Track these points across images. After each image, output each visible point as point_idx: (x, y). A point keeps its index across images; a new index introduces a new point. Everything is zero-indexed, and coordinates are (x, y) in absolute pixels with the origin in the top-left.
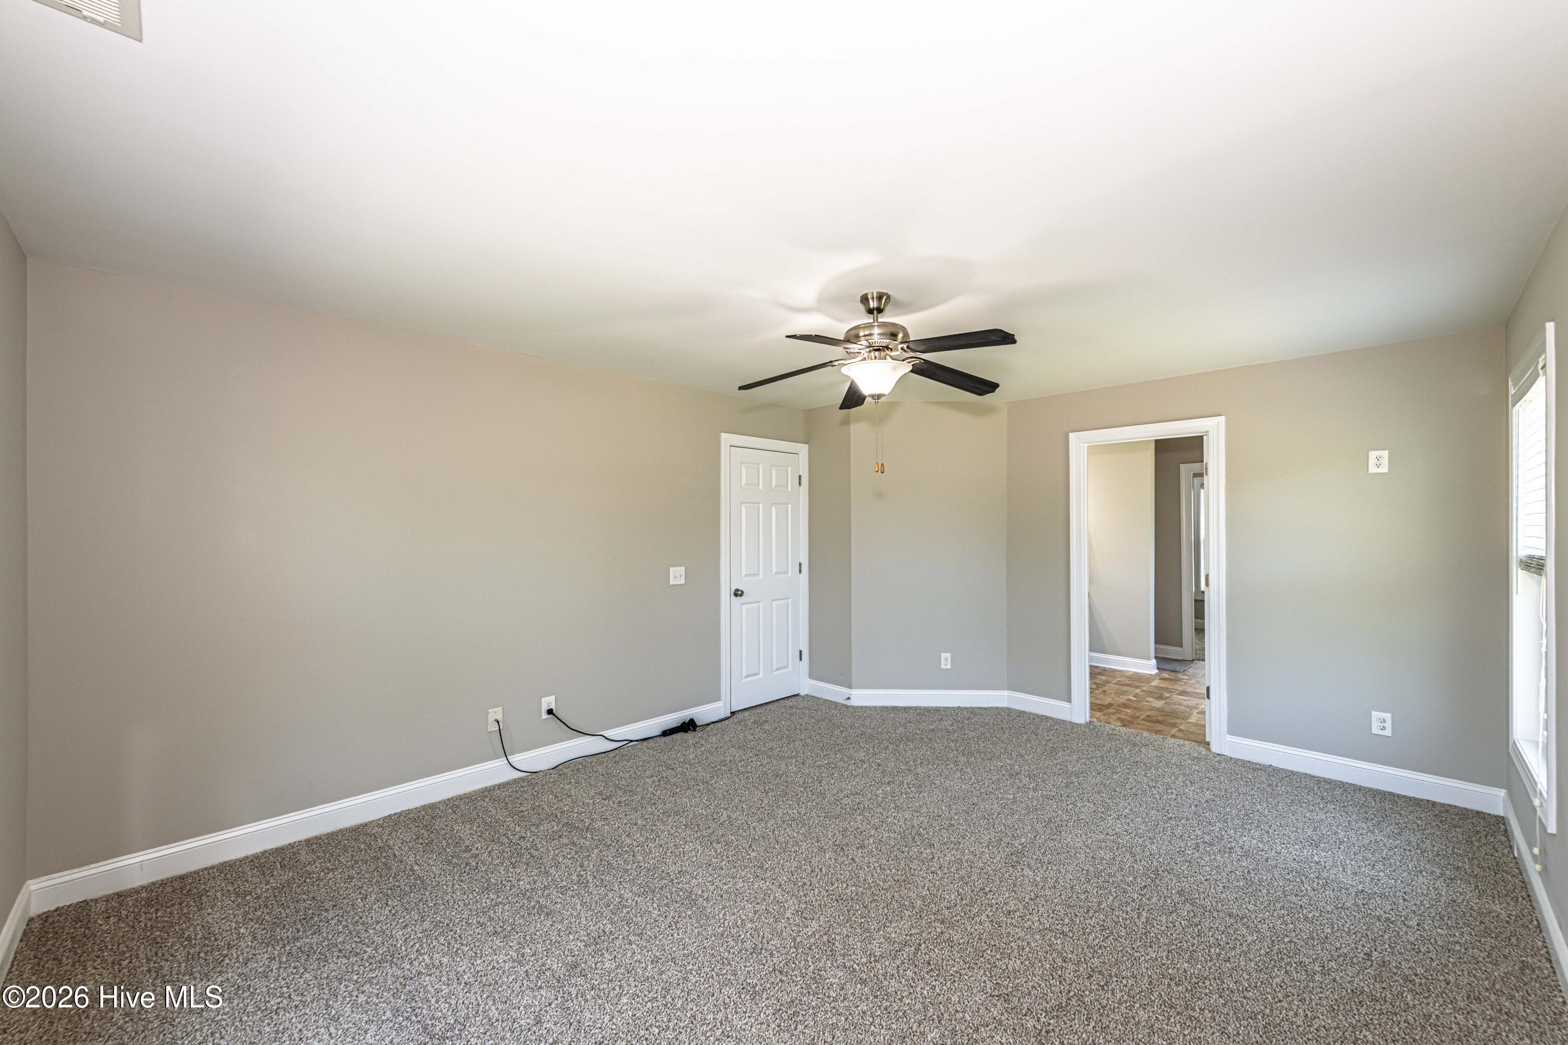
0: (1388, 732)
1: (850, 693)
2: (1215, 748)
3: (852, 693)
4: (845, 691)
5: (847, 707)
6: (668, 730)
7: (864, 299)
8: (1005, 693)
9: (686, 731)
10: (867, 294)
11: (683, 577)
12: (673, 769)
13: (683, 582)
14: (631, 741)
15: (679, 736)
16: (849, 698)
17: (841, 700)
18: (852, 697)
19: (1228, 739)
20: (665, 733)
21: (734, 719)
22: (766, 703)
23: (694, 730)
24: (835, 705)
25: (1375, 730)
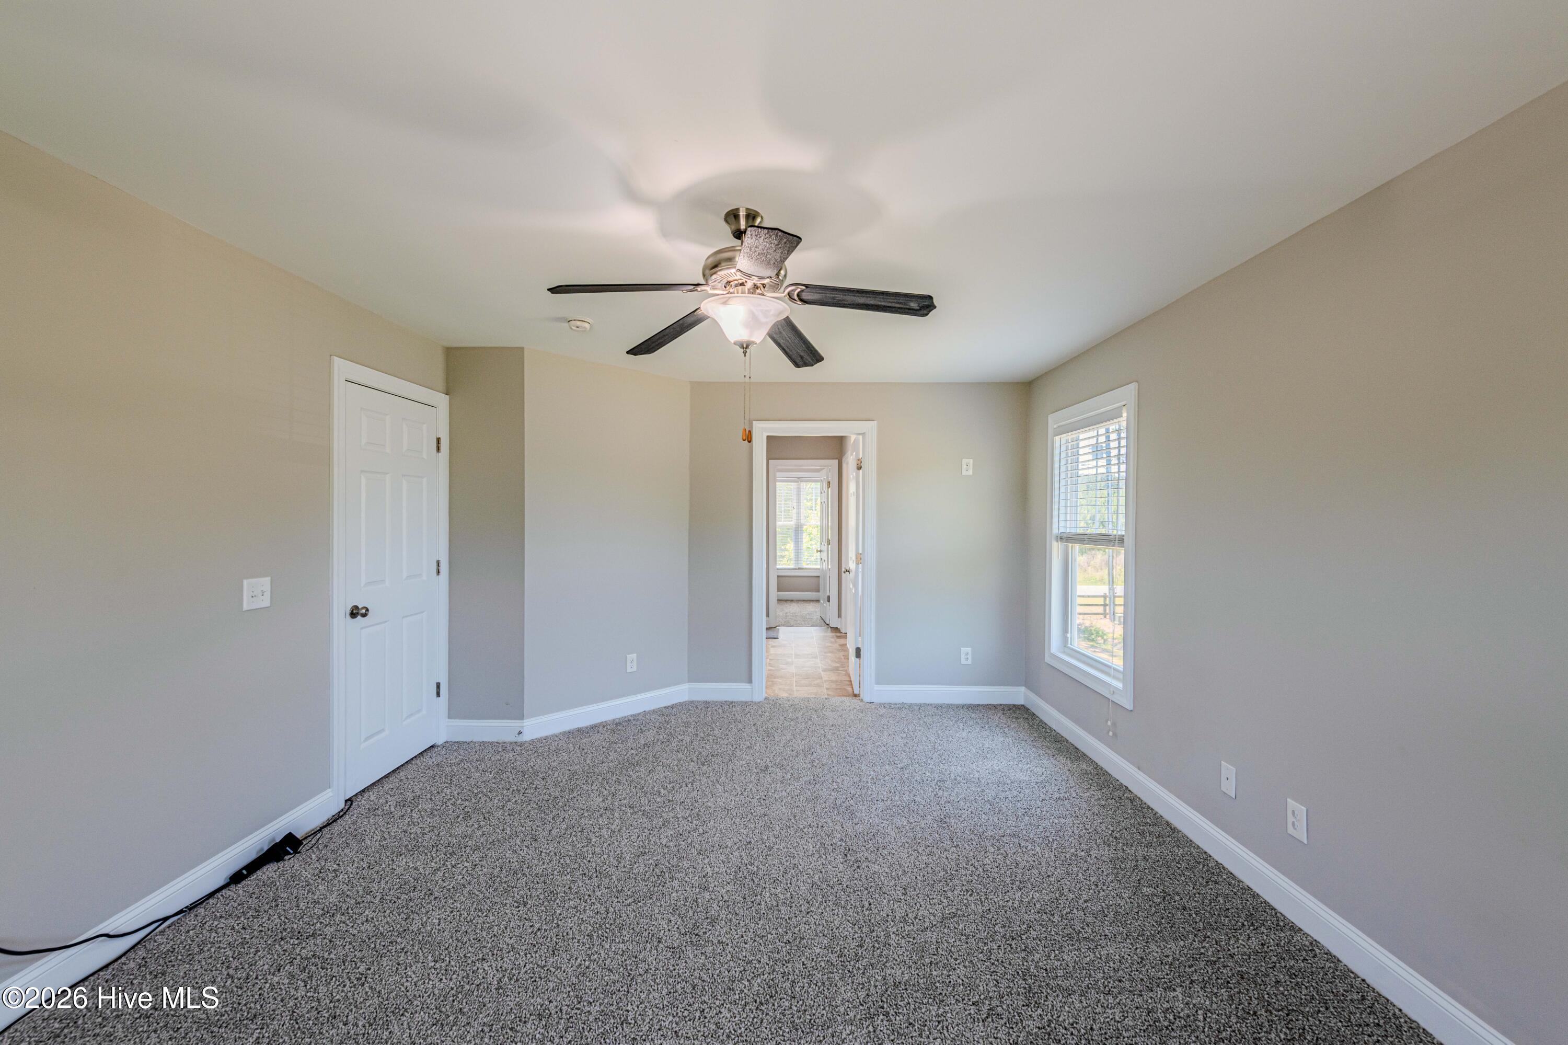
0: (969, 662)
1: (521, 725)
2: (866, 697)
3: (525, 724)
4: (515, 724)
5: (521, 745)
6: (244, 868)
7: (733, 216)
8: (686, 686)
9: (279, 859)
10: (738, 209)
11: (268, 595)
12: (314, 935)
13: (266, 603)
14: (165, 919)
15: (269, 871)
16: (520, 733)
17: (510, 738)
18: (525, 731)
19: (875, 688)
20: (237, 878)
21: (355, 810)
22: (394, 771)
23: (296, 851)
24: (503, 747)
25: (963, 662)
